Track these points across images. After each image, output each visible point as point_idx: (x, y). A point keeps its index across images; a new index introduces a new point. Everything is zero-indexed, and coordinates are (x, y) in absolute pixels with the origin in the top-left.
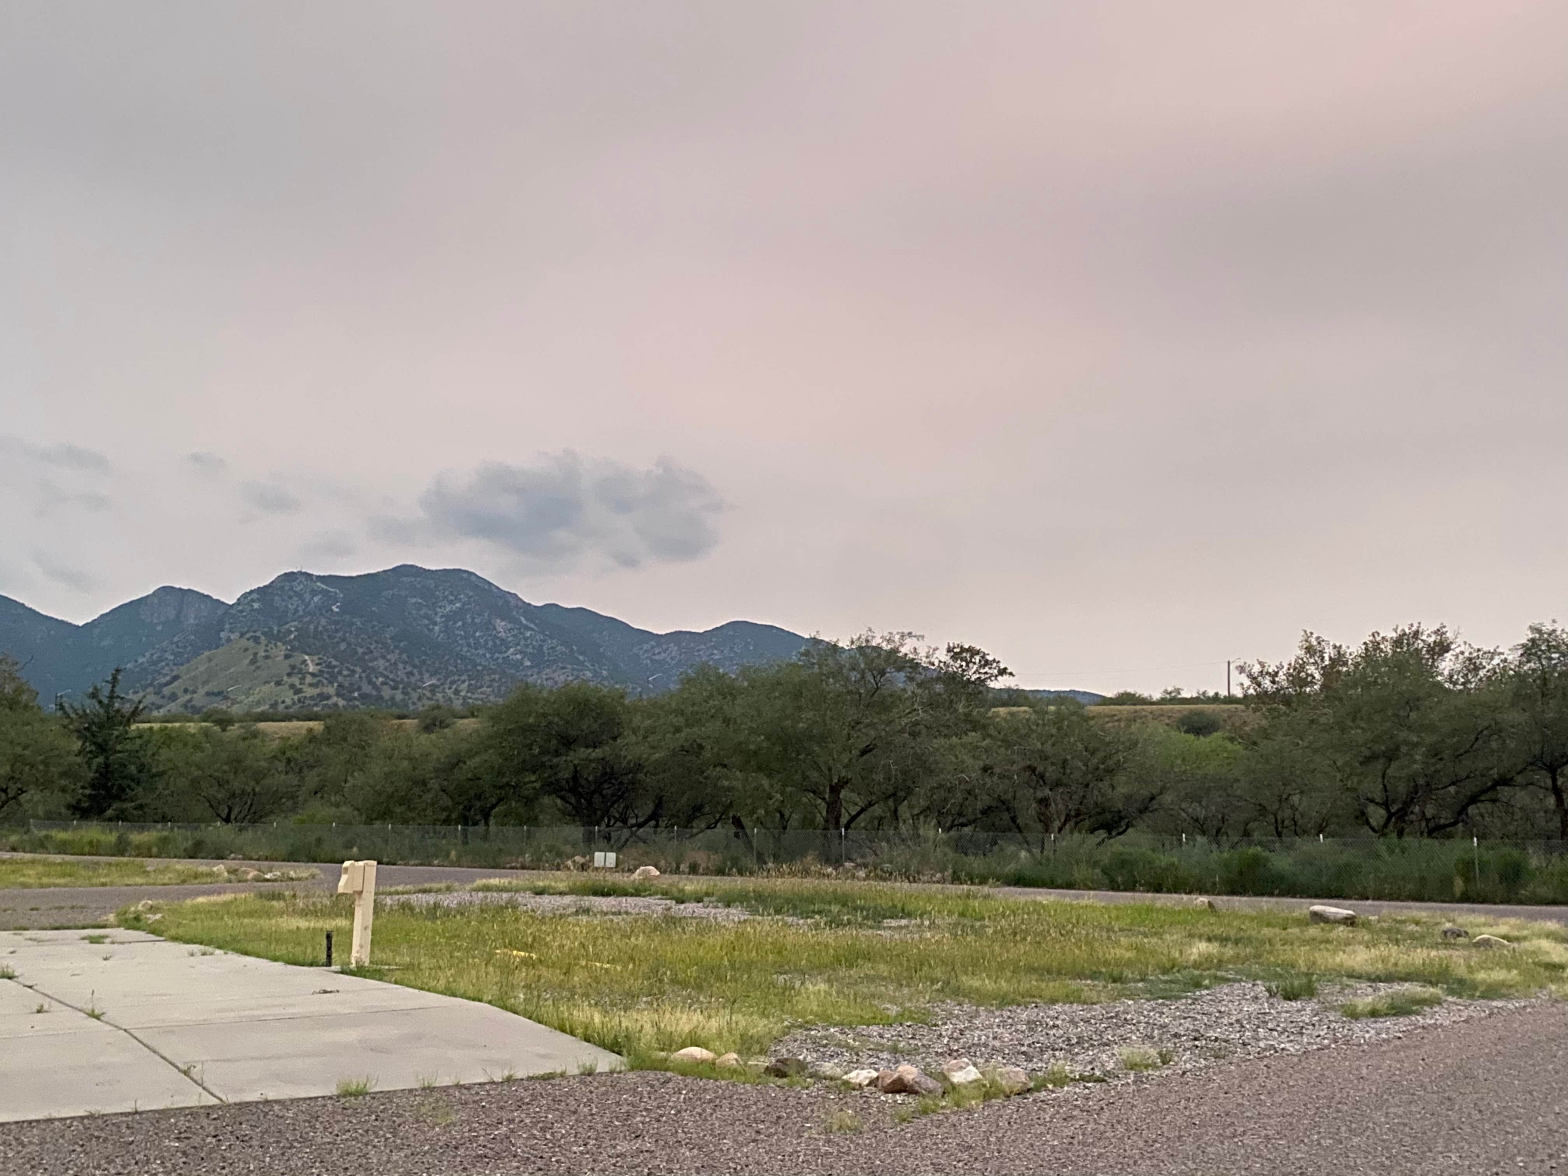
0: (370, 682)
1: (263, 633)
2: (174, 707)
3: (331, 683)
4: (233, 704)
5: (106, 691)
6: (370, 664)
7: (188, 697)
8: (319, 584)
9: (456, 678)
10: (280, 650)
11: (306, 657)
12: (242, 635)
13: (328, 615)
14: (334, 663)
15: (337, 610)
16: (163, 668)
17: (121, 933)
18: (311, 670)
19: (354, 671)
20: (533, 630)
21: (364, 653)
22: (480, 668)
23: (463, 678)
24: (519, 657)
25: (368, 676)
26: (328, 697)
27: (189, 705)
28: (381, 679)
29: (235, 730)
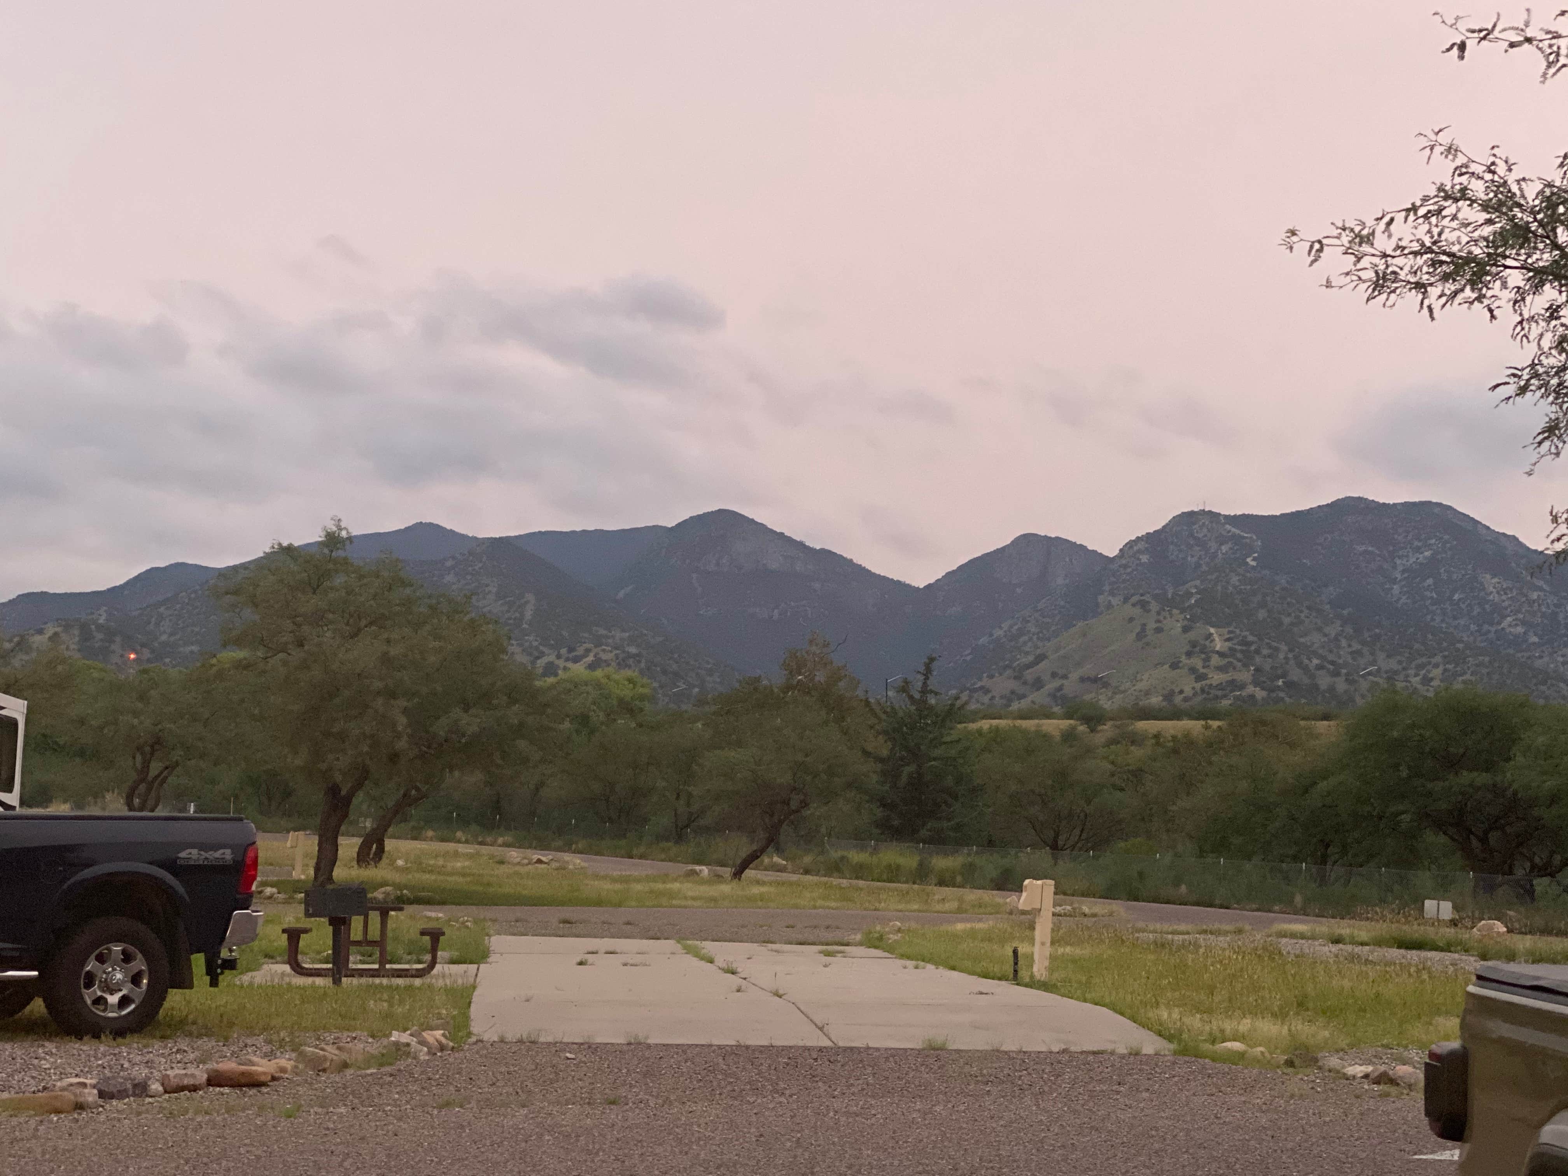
0: (1300, 665)
1: (1156, 597)
2: (1039, 697)
3: (1246, 666)
4: (1114, 693)
5: (918, 682)
6: (1302, 640)
7: (1056, 683)
8: (1228, 527)
9: (1424, 660)
10: (1175, 624)
11: (1212, 630)
12: (1126, 600)
13: (1241, 571)
14: (1251, 638)
15: (1254, 563)
16: (1025, 643)
17: (861, 951)
18: (1217, 648)
19: (1277, 649)
20: (1541, 589)
21: (1292, 624)
22: (1460, 646)
23: (1434, 660)
24: (1520, 630)
25: (1296, 657)
26: (1242, 687)
27: (1058, 694)
28: (1316, 661)
29: (1107, 730)
